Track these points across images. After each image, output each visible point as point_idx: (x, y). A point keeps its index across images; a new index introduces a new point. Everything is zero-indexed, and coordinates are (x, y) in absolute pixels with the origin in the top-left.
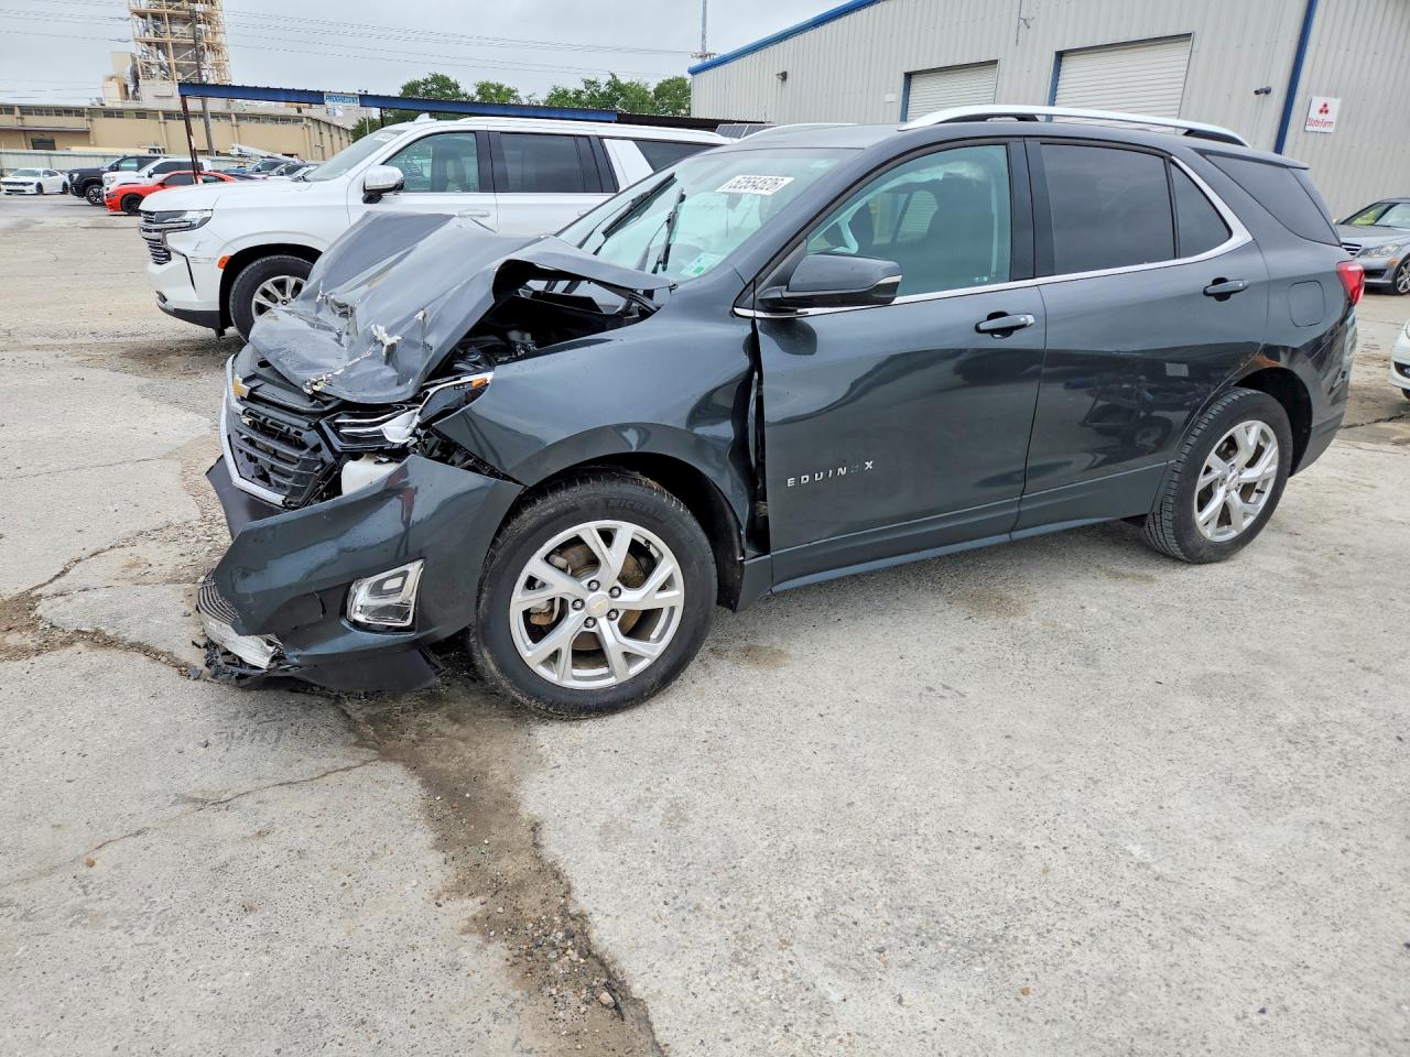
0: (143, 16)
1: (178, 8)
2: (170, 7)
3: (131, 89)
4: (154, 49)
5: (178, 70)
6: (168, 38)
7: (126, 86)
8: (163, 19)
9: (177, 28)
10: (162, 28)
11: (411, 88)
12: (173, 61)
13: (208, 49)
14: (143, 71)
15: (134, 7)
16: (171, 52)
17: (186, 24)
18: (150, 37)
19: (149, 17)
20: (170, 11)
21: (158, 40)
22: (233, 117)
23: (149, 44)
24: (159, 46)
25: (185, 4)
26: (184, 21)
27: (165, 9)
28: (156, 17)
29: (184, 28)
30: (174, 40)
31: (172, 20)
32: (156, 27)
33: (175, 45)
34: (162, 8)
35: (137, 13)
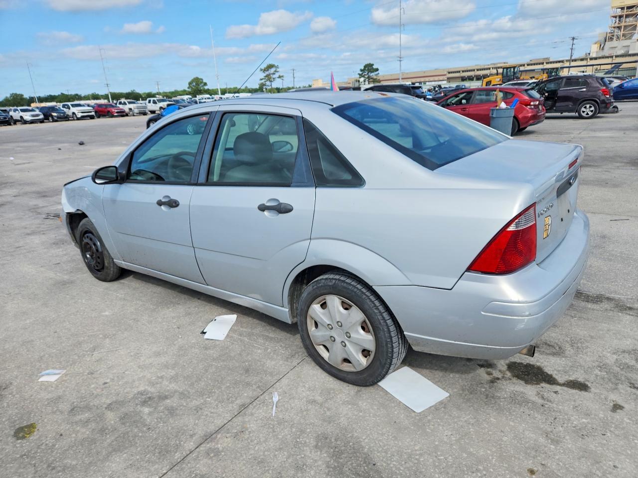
0: (615, 17)
1: (631, 11)
2: (627, 12)
3: (601, 47)
4: (616, 29)
5: (623, 36)
6: (623, 24)
7: (601, 45)
8: (623, 17)
9: (628, 20)
10: (622, 21)
12: (622, 32)
14: (609, 38)
15: (613, 15)
16: (622, 29)
17: (632, 17)
18: (617, 25)
19: (618, 17)
20: (627, 13)
21: (619, 25)
23: (614, 27)
24: (619, 28)
25: (634, 8)
26: (632, 15)
27: (625, 12)
28: (620, 17)
29: (631, 19)
30: (625, 24)
31: (627, 16)
32: (619, 21)
33: (625, 27)
34: (623, 12)
35: (613, 17)
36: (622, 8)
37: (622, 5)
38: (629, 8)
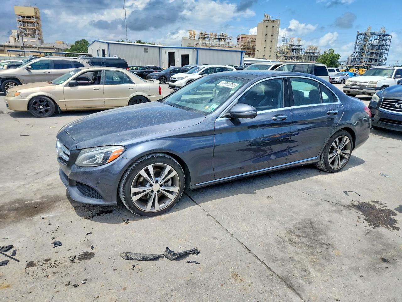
0: (20, 21)
1: (29, 20)
2: (27, 19)
3: (17, 39)
4: (23, 30)
5: (29, 35)
6: (26, 27)
7: (15, 38)
8: (25, 23)
9: (29, 25)
10: (25, 24)
11: (77, 42)
12: (28, 32)
13: (37, 29)
14: (20, 35)
16: (27, 30)
17: (31, 24)
18: (22, 27)
19: (22, 22)
20: (27, 20)
21: (24, 27)
22: (38, 48)
23: (22, 28)
24: (24, 29)
25: (31, 18)
26: (31, 23)
27: (26, 20)
28: (24, 22)
29: (31, 25)
30: (28, 27)
31: (28, 22)
32: (23, 24)
33: (28, 29)
34: (25, 19)
35: (18, 21)
36: (23, 17)
37: (23, 14)
38: (28, 17)
